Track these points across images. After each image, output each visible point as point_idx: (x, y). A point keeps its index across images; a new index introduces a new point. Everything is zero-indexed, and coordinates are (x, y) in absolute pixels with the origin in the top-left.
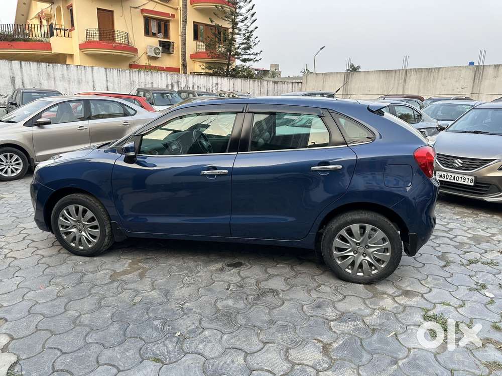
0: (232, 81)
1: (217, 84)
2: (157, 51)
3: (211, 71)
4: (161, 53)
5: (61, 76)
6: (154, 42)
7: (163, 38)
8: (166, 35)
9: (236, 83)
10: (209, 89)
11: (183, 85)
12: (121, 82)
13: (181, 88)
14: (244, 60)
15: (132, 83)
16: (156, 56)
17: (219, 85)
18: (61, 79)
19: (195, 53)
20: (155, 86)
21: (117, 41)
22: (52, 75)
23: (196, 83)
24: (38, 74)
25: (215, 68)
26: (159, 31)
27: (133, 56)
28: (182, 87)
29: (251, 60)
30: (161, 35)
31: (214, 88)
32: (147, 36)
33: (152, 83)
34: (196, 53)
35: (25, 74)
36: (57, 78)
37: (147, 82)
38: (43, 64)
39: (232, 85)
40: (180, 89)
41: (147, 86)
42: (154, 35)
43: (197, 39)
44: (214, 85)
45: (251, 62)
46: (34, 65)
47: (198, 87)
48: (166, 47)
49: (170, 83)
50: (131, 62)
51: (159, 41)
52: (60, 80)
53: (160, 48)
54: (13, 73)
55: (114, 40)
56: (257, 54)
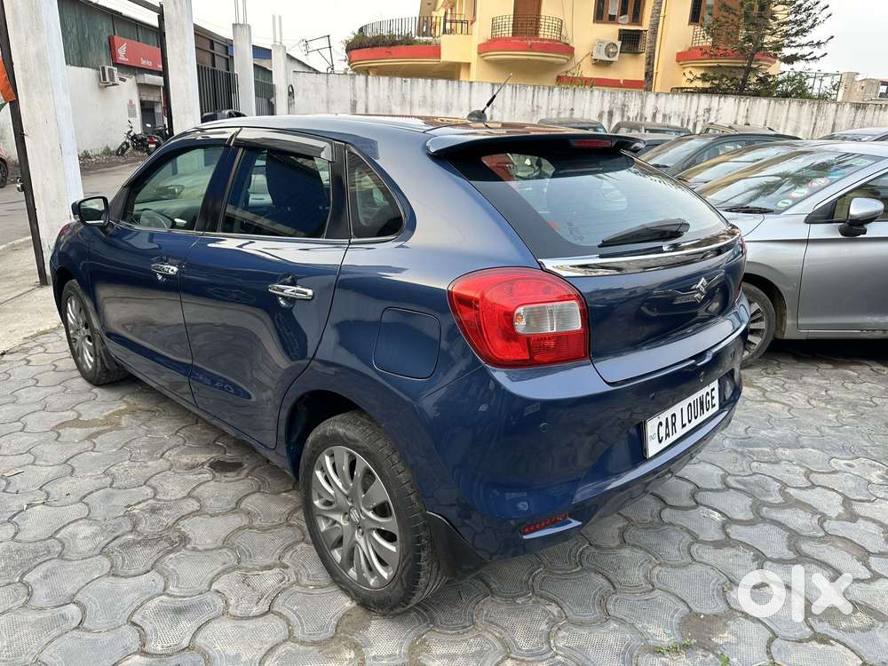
0: (745, 103)
1: (708, 110)
2: (611, 50)
3: (707, 85)
4: (618, 53)
5: (421, 99)
6: (610, 32)
7: (628, 24)
8: (637, 18)
9: (755, 110)
10: (688, 120)
11: (632, 113)
12: (517, 108)
13: (629, 118)
14: (790, 60)
15: (535, 110)
16: (607, 59)
17: (713, 114)
18: (421, 103)
19: (687, 49)
20: (577, 115)
21: (541, 36)
22: (409, 97)
23: (661, 109)
24: (389, 97)
25: (715, 79)
26: (624, 11)
27: (565, 61)
28: (631, 117)
29: (803, 57)
30: (626, 18)
31: (701, 119)
32: (597, 23)
33: (572, 109)
34: (690, 49)
35: (371, 97)
36: (416, 102)
37: (562, 107)
38: (398, 80)
39: (742, 112)
40: (625, 120)
41: (562, 116)
42: (612, 19)
43: (697, 21)
44: (701, 112)
45: (802, 63)
46: (384, 80)
47: (664, 116)
48: (631, 41)
49: (606, 110)
50: (561, 72)
51: (620, 30)
52: (419, 105)
53: (619, 44)
54: (355, 95)
55: (537, 34)
56: (819, 44)
